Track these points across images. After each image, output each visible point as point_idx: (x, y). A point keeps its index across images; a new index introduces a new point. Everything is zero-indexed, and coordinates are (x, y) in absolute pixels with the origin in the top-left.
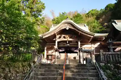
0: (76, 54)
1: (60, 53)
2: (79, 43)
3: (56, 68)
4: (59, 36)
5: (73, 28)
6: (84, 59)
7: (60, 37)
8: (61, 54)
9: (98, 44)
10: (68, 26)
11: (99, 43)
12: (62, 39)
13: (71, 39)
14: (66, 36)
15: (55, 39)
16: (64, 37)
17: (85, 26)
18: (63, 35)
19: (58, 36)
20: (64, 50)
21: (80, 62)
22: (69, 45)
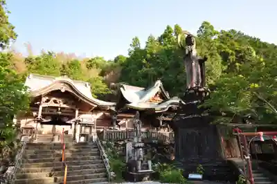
0: (70, 126)
1: (42, 123)
2: (77, 112)
3: (51, 149)
4: (47, 98)
5: (71, 91)
6: (82, 135)
7: (48, 101)
8: (44, 126)
9: (100, 114)
10: (64, 87)
11: (102, 114)
12: (51, 104)
13: (65, 106)
14: (58, 100)
15: (38, 103)
16: (55, 102)
17: (86, 85)
18: (54, 99)
19: (44, 99)
20: (50, 120)
21: (74, 138)
22: (60, 113)
